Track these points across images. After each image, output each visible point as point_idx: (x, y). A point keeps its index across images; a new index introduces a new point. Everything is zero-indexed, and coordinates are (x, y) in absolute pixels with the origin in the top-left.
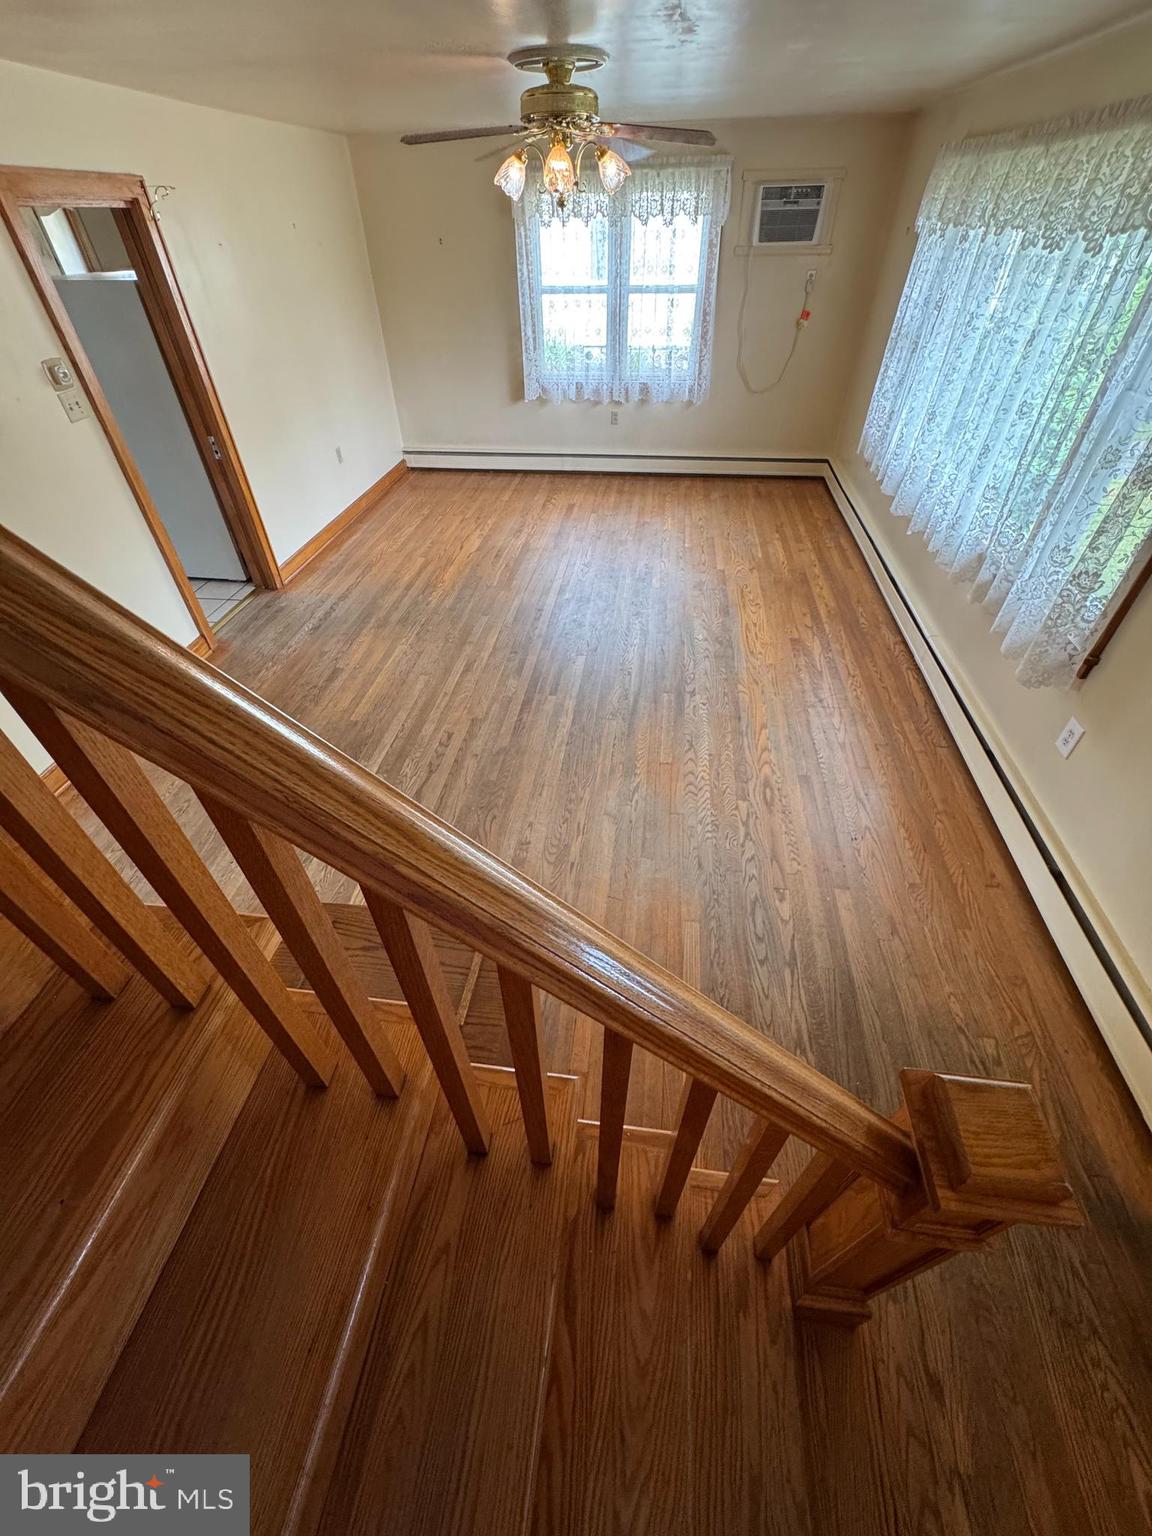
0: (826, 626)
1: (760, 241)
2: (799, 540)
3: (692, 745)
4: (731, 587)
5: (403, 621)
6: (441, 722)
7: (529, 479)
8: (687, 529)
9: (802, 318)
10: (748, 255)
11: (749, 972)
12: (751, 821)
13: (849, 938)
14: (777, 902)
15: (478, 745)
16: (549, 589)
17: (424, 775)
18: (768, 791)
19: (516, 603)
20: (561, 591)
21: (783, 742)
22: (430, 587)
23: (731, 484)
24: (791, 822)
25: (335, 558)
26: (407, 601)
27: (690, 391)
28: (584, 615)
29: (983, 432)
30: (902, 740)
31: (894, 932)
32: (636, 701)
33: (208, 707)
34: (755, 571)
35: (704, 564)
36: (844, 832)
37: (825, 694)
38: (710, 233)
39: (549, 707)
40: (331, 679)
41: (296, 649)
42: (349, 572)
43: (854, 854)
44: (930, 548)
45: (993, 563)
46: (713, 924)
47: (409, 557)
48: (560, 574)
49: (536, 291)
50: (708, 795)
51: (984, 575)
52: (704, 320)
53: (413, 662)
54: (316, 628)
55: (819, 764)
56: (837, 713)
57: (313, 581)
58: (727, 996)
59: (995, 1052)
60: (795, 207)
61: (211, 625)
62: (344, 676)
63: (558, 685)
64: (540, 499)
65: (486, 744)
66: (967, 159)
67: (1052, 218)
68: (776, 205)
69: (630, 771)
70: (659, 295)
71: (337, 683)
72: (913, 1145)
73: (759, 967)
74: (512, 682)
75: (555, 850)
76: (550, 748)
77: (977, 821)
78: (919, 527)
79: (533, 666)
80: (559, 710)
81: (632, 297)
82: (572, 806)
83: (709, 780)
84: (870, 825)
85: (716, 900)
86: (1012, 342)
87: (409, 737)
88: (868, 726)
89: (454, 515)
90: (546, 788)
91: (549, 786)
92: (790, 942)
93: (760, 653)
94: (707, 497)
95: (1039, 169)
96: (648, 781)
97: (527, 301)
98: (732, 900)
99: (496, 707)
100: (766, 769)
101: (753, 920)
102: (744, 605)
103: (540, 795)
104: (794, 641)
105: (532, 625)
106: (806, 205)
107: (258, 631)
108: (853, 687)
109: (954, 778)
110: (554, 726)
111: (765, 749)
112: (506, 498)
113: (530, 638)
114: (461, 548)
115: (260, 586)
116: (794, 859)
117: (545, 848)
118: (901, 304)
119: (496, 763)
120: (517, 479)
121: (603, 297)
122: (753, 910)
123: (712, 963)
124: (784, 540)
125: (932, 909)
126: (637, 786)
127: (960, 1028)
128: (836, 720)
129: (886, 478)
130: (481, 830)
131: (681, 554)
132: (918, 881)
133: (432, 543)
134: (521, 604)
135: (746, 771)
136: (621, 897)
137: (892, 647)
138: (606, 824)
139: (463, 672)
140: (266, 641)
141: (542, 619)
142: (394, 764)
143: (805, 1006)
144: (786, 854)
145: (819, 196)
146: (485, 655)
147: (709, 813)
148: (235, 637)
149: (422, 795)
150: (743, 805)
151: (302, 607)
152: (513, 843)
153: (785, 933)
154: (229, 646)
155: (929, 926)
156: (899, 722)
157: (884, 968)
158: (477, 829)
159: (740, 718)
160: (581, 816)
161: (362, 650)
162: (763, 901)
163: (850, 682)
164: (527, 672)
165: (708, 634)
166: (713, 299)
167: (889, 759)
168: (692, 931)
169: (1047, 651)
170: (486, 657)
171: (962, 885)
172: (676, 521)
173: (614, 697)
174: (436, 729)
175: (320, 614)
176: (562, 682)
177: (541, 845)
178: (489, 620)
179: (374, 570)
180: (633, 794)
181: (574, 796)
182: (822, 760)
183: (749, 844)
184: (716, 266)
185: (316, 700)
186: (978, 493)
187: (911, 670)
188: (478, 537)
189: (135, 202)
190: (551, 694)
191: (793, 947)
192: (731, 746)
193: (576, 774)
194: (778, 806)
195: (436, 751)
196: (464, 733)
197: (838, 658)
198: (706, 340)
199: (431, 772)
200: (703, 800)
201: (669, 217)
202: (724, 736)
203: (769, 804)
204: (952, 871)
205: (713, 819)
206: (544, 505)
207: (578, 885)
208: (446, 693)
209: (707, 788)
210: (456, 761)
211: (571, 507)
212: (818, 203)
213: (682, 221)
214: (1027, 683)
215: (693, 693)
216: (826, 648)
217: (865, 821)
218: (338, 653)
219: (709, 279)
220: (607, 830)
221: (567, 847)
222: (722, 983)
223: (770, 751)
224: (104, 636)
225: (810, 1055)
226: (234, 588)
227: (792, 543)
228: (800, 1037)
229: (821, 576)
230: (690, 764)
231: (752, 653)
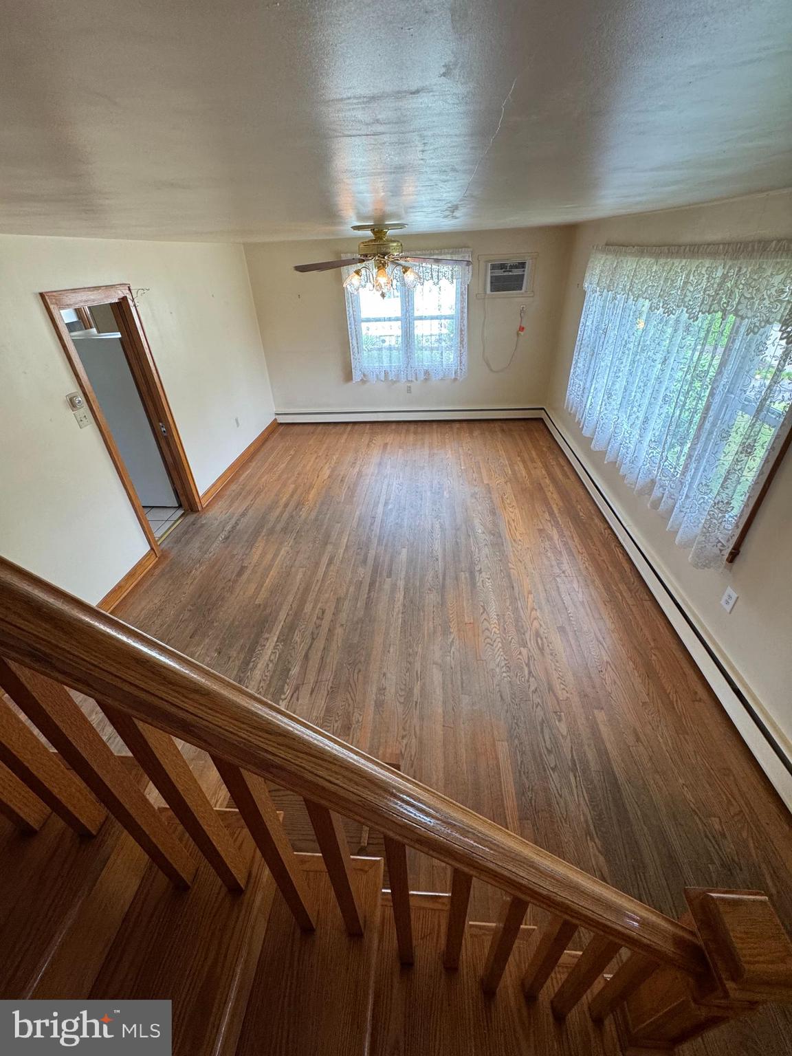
0: (559, 519)
1: (491, 291)
2: (533, 461)
3: (484, 609)
4: (495, 496)
5: (285, 530)
6: (316, 601)
7: (357, 427)
8: (462, 457)
9: (520, 330)
10: (484, 298)
11: (546, 778)
12: (531, 663)
13: (609, 746)
14: (557, 722)
15: (343, 617)
16: (378, 502)
17: (308, 641)
18: (539, 639)
19: (358, 513)
20: (386, 504)
21: (544, 603)
22: (299, 505)
23: (485, 425)
24: (557, 662)
25: (234, 487)
26: (286, 515)
27: (455, 373)
28: (402, 520)
29: (644, 408)
30: (620, 597)
31: (638, 739)
32: (444, 579)
33: (326, 760)
34: (508, 483)
35: (476, 480)
36: (593, 667)
37: (566, 566)
38: (461, 288)
39: (387, 587)
40: (240, 574)
41: (215, 554)
42: (245, 498)
43: (603, 683)
44: (620, 473)
45: (661, 486)
46: (516, 741)
47: (284, 485)
48: (384, 491)
49: (359, 321)
50: (500, 645)
51: (657, 492)
52: (461, 334)
53: (294, 559)
54: (227, 538)
55: (569, 617)
56: (575, 581)
57: (221, 504)
58: (534, 797)
59: (720, 828)
60: (510, 274)
61: (157, 539)
62: (248, 572)
63: (391, 570)
64: (365, 439)
65: (348, 616)
66: (610, 257)
67: (666, 298)
68: (499, 273)
69: (446, 631)
70: (432, 321)
71: (245, 577)
72: (701, 943)
73: (552, 773)
74: (361, 570)
75: (403, 693)
76: (391, 616)
77: (679, 655)
78: (612, 459)
79: (373, 558)
80: (394, 587)
81: (416, 322)
82: (411, 659)
83: (499, 633)
84: (609, 660)
85: (516, 723)
86: (654, 361)
87: (296, 614)
88: (596, 588)
89: (311, 454)
90: (392, 646)
91: (393, 644)
92: (570, 753)
93: (520, 540)
94: (471, 433)
95: (654, 270)
96: (459, 637)
97: (353, 327)
98: (527, 723)
99: (352, 589)
100: (536, 623)
101: (543, 736)
102: (505, 508)
103: (389, 651)
104: (540, 531)
105: (370, 529)
106: (516, 272)
107: (187, 543)
108: (583, 561)
109: (658, 623)
110: (392, 600)
111: (533, 609)
112: (343, 441)
113: (369, 538)
114: (318, 477)
115: (188, 510)
116: (564, 689)
117: (397, 692)
118: (580, 327)
119: (356, 630)
120: (349, 428)
121: (399, 323)
122: (542, 729)
123: (520, 772)
124: (524, 462)
125: (660, 721)
126: (453, 641)
127: (694, 811)
128: (575, 585)
129: (585, 427)
130: (351, 680)
131: (460, 474)
132: (647, 700)
133: (298, 474)
134: (361, 514)
135: (523, 627)
136: (452, 726)
137: (603, 531)
138: (434, 670)
139: (328, 564)
140: (194, 549)
141: (375, 524)
142: (288, 635)
143: (588, 802)
144: (558, 686)
145: (524, 267)
146: (341, 551)
147: (503, 658)
148: (173, 548)
149: (310, 656)
150: (524, 651)
151: (216, 523)
152: (374, 690)
153: (566, 745)
154: (169, 553)
155: (661, 733)
156: (616, 585)
157: (636, 768)
158: (349, 680)
159: (513, 587)
160: (418, 666)
161: (259, 552)
162: (548, 722)
163: (580, 558)
164: (370, 562)
165: (485, 529)
166: (465, 322)
167: (614, 611)
168: (503, 749)
169: (705, 546)
170: (342, 553)
171: (677, 701)
172: (453, 452)
173: (430, 576)
174: (313, 607)
175: (228, 528)
176: (393, 568)
177: (393, 690)
178: (341, 526)
179: (263, 494)
180: (451, 647)
181: (411, 651)
182: (571, 615)
183: (532, 679)
184: (466, 304)
185: (231, 589)
186: (646, 444)
187: (618, 547)
188: (328, 469)
189: (125, 299)
190: (387, 577)
191: (572, 756)
192: (510, 607)
193: (410, 635)
194: (547, 651)
195: (315, 623)
196: (333, 608)
197: (570, 542)
198: (463, 345)
199: (313, 639)
200: (497, 649)
201: (436, 281)
202: (505, 601)
203: (541, 650)
204: (668, 691)
205: (507, 662)
206: (368, 444)
207: (422, 718)
208: (318, 580)
209: (499, 640)
210: (329, 630)
211: (386, 445)
212: (524, 271)
213: (444, 283)
214: (696, 566)
215: (480, 572)
216: (562, 535)
217: (605, 658)
218: (243, 555)
219: (462, 312)
220: (436, 676)
221: (411, 690)
222: (529, 788)
223: (536, 610)
224: (280, 735)
225: (597, 840)
226: (171, 512)
227: (529, 464)
228: (588, 826)
229: (551, 485)
230: (485, 623)
231: (514, 540)
